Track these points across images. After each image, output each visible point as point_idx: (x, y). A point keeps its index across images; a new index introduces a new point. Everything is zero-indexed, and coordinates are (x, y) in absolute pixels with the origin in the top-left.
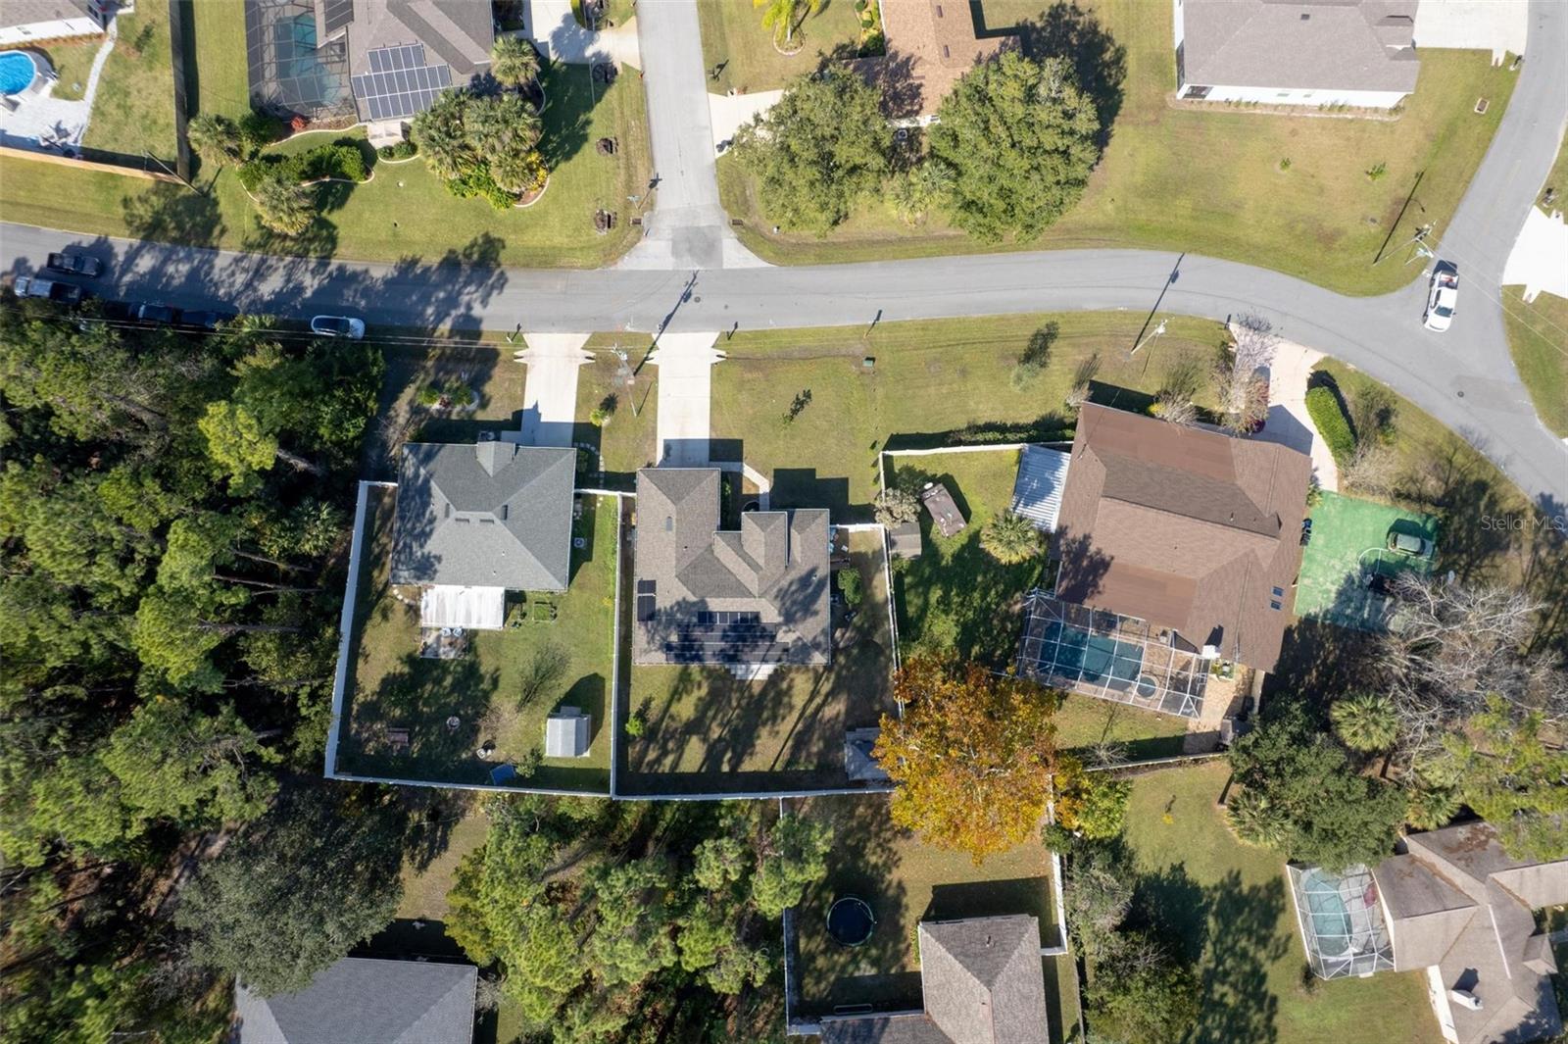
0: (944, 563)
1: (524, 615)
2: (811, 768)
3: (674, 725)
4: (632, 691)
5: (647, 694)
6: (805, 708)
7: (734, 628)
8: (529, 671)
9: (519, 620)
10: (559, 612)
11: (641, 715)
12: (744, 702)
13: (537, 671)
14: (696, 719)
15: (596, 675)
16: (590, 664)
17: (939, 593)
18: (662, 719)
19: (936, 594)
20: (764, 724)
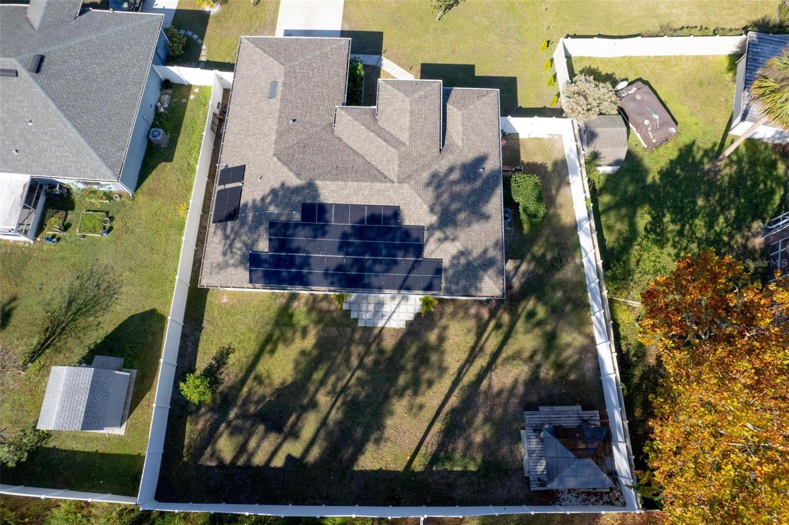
0: (649, 180)
1: (66, 227)
2: (472, 468)
3: (260, 391)
4: (203, 337)
5: (225, 342)
6: (461, 372)
7: (360, 230)
8: (59, 303)
9: (59, 234)
10: (115, 224)
11: (212, 374)
12: (369, 360)
13: (70, 303)
14: (294, 383)
15: (153, 312)
16: (147, 296)
17: (648, 218)
18: (243, 381)
19: (643, 219)
20: (401, 394)
